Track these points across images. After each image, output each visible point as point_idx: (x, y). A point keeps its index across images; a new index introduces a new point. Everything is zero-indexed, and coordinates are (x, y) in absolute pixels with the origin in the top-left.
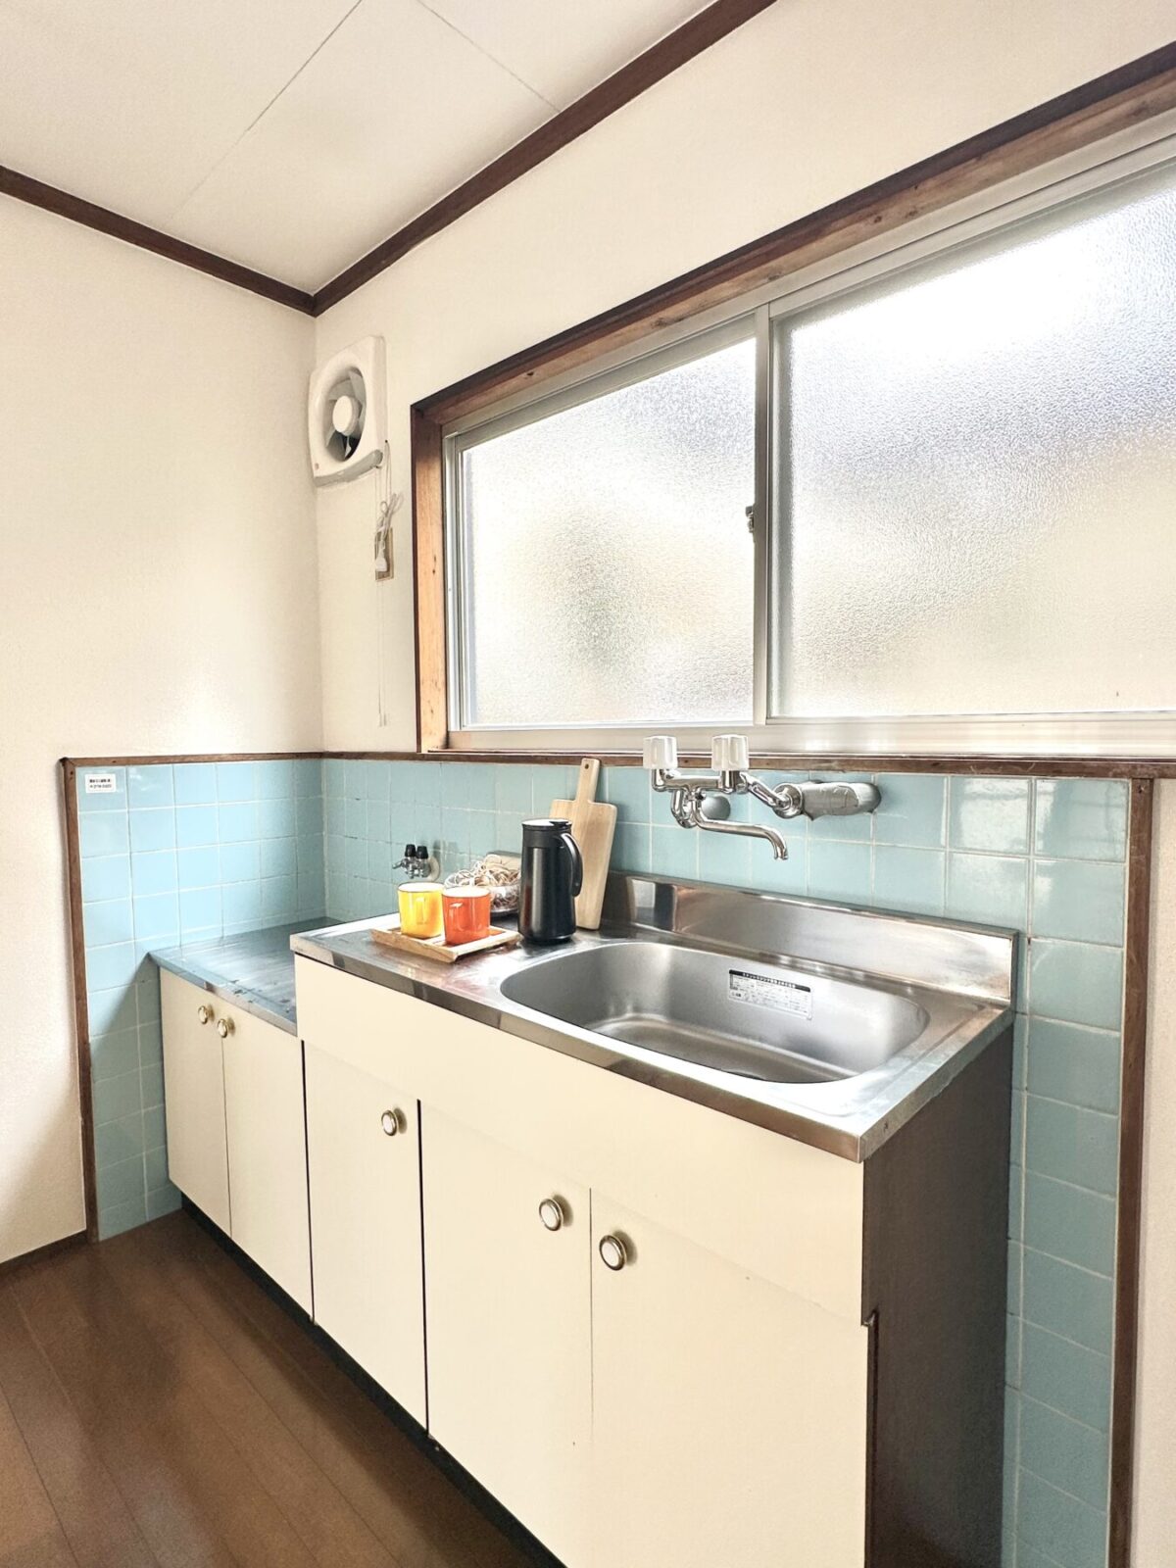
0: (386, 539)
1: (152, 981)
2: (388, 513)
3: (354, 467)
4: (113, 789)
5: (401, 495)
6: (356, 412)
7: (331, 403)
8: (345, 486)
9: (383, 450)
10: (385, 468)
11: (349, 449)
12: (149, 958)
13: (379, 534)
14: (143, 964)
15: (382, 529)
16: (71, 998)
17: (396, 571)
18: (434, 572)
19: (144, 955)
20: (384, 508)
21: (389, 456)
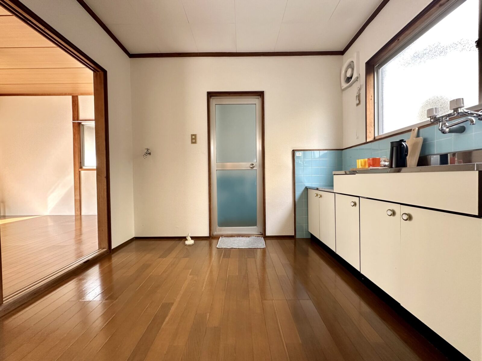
0: (359, 96)
1: (306, 192)
2: (360, 90)
3: (351, 83)
4: (301, 155)
5: (363, 85)
6: (352, 70)
7: (346, 72)
8: (349, 88)
9: (358, 76)
10: (359, 81)
11: (350, 79)
12: (306, 187)
13: (357, 96)
14: (305, 188)
15: (358, 94)
16: (293, 192)
17: (361, 103)
18: (371, 99)
19: (305, 187)
20: (358, 89)
21: (360, 77)
